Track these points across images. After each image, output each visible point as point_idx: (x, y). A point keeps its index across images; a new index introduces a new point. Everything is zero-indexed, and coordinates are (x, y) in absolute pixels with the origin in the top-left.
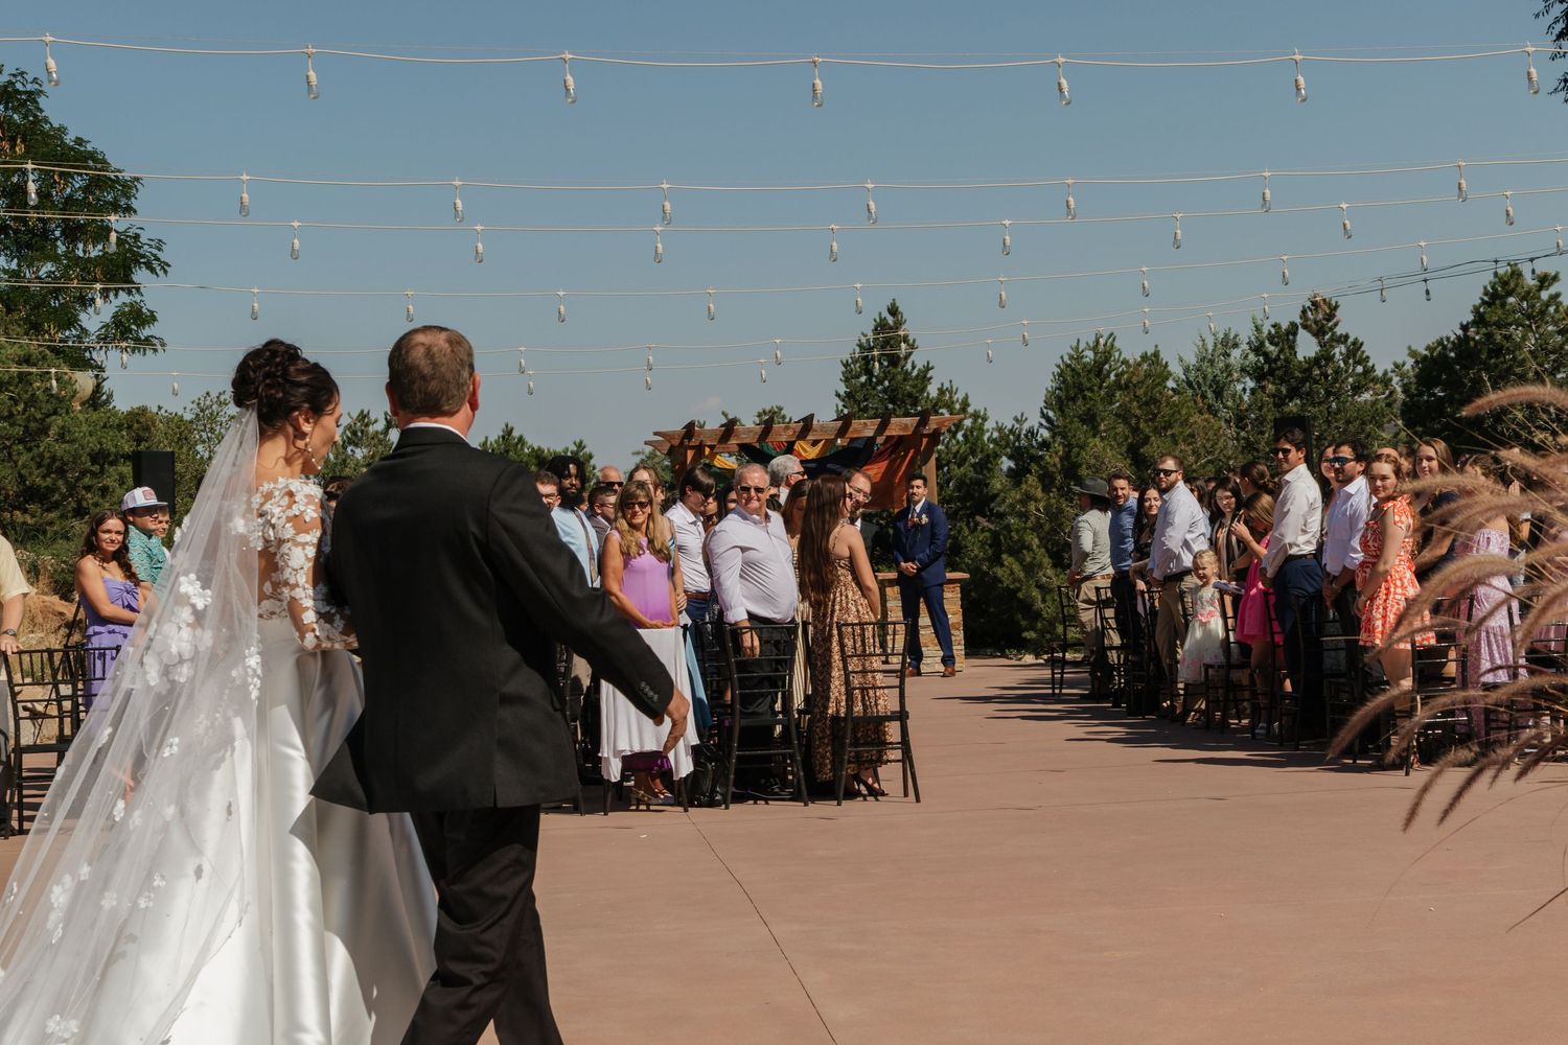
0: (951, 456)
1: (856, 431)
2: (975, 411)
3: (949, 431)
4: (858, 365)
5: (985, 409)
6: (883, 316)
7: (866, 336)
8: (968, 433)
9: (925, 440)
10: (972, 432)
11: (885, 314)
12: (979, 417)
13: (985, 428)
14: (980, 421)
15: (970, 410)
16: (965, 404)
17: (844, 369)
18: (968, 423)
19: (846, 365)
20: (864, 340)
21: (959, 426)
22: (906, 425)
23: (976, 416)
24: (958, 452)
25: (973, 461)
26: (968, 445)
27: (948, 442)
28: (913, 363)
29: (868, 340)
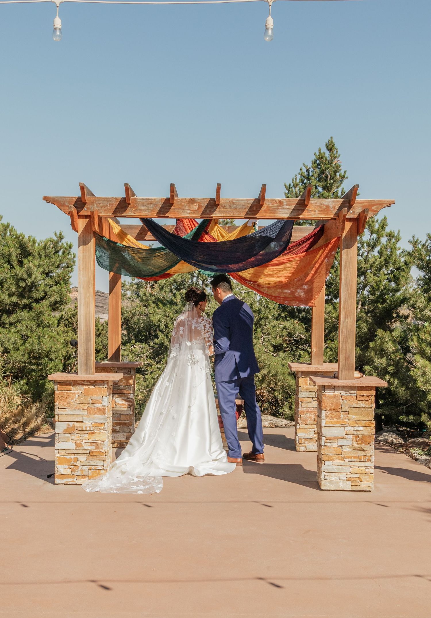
0: (368, 266)
1: (269, 210)
2: (391, 231)
3: (369, 245)
4: (297, 189)
5: (399, 231)
6: (322, 152)
7: (306, 167)
8: (384, 249)
9: (348, 225)
10: (386, 249)
11: (324, 150)
12: (393, 237)
13: (398, 246)
14: (393, 240)
15: (387, 230)
16: (383, 225)
17: (286, 191)
18: (384, 240)
19: (289, 188)
20: (304, 170)
21: (377, 242)
22: (328, 207)
23: (391, 236)
24: (374, 263)
25: (385, 272)
26: (383, 258)
27: (367, 255)
28: (343, 189)
29: (308, 170)
